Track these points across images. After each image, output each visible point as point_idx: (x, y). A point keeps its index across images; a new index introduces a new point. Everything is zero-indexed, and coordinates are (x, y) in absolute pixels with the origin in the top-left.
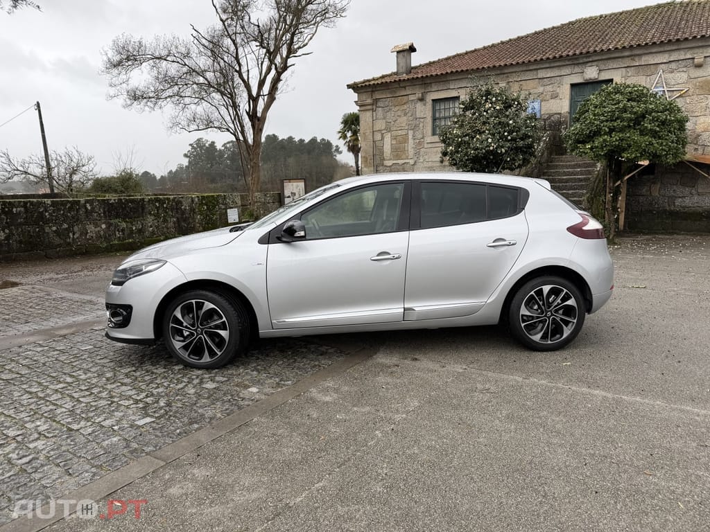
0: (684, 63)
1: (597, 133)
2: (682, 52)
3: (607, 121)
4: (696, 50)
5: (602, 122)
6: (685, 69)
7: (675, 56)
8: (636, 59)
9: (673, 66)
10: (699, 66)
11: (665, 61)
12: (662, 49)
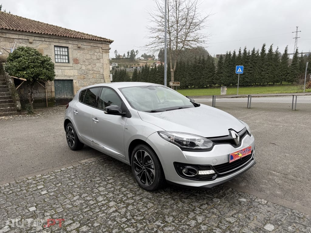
0: (25, 40)
1: (28, 67)
2: (24, 36)
3: (31, 63)
4: (29, 37)
5: (29, 63)
6: (25, 43)
7: (21, 37)
8: (4, 34)
9: (21, 41)
10: (31, 43)
11: (17, 38)
12: (15, 33)
